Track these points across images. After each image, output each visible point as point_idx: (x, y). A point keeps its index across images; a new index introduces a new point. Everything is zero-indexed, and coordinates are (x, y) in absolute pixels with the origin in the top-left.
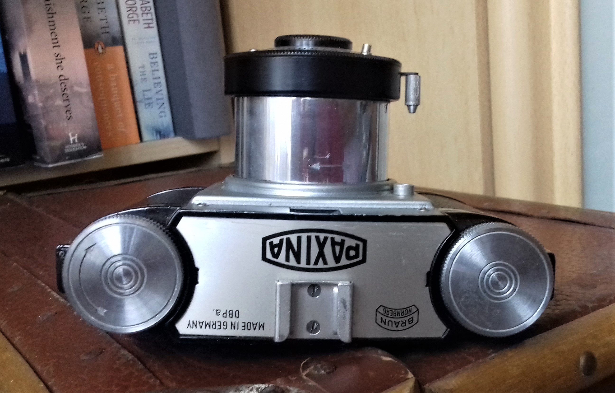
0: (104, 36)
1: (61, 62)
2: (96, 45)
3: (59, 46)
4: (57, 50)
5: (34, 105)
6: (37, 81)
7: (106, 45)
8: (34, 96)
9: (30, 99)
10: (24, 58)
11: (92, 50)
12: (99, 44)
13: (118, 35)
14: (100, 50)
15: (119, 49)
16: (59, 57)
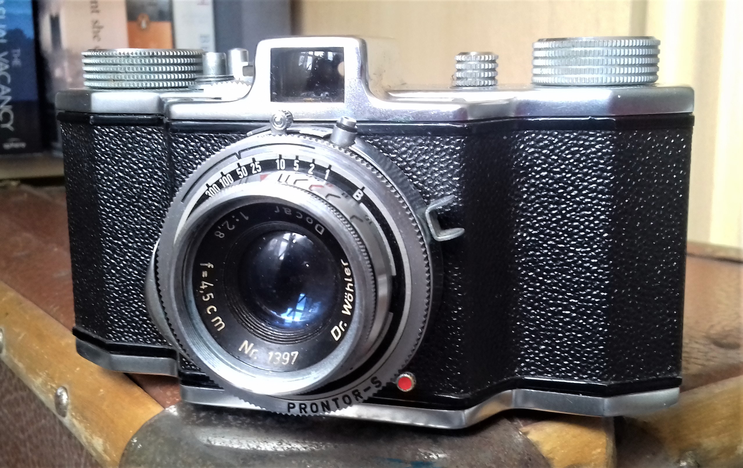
0: (150, 9)
1: (99, 32)
2: (140, 18)
3: (98, 12)
4: (95, 16)
5: (62, 80)
6: (68, 51)
7: (152, 19)
8: (63, 69)
9: (57, 73)
10: (55, 22)
11: (134, 24)
12: (143, 17)
13: (166, 9)
14: (144, 25)
15: (166, 26)
16: (97, 25)
